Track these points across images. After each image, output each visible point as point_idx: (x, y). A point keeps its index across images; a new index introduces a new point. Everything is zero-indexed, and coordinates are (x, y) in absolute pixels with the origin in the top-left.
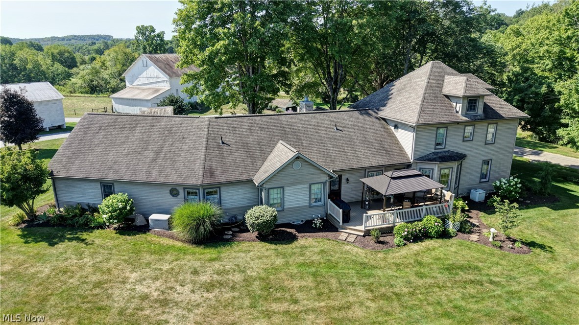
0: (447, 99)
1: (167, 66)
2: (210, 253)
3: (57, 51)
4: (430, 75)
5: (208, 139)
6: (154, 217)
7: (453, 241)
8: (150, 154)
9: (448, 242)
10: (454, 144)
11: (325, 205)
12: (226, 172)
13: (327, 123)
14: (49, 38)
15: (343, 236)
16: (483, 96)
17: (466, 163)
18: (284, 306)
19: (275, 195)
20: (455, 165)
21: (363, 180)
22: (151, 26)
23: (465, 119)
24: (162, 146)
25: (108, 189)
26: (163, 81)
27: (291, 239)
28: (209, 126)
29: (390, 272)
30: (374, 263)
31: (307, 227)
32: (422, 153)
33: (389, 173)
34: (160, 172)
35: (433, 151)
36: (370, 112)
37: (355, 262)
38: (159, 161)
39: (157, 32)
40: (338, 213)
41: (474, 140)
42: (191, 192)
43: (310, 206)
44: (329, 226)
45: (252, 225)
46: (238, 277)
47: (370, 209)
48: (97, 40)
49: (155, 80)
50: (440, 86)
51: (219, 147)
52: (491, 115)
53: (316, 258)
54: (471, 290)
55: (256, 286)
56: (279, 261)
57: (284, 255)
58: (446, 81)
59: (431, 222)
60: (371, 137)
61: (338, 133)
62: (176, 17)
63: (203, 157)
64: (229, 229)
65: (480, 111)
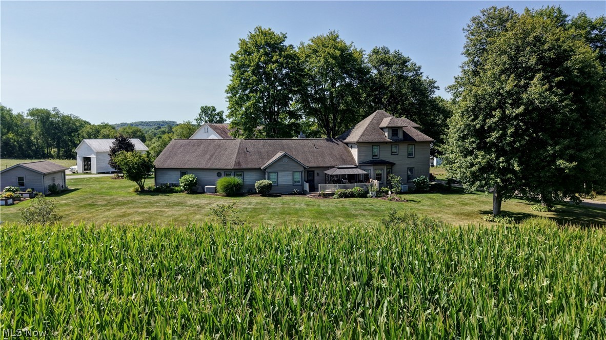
0: (381, 130)
1: (223, 132)
3: (132, 130)
4: (374, 118)
5: (239, 149)
6: (207, 187)
7: (369, 199)
8: (208, 156)
9: (365, 199)
10: (385, 156)
11: (302, 185)
12: (247, 164)
13: (310, 144)
14: (119, 125)
15: (307, 196)
16: (402, 127)
17: (395, 169)
19: (273, 176)
20: (385, 168)
21: (325, 172)
22: (213, 107)
23: (389, 140)
24: (214, 153)
25: (184, 172)
28: (240, 143)
32: (363, 160)
33: (337, 166)
34: (212, 164)
35: (371, 159)
38: (212, 159)
39: (217, 111)
41: (399, 154)
42: (228, 172)
43: (292, 184)
44: (301, 193)
48: (162, 125)
50: (378, 124)
51: (245, 153)
52: (408, 139)
58: (383, 121)
59: (357, 190)
61: (316, 150)
62: (227, 88)
63: (235, 157)
65: (401, 136)
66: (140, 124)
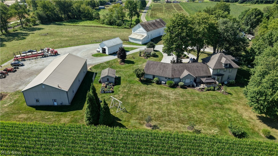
0: (221, 63)
2: (173, 89)
4: (219, 57)
5: (172, 69)
6: (162, 82)
7: (215, 91)
8: (162, 71)
9: (214, 91)
10: (222, 72)
11: (193, 83)
12: (175, 76)
13: (195, 65)
15: (195, 89)
16: (229, 64)
17: (224, 76)
18: (186, 97)
19: (184, 80)
20: (221, 77)
21: (201, 79)
23: (224, 68)
25: (154, 76)
26: (145, 33)
27: (186, 88)
28: (172, 66)
29: (202, 95)
30: (200, 93)
31: (189, 86)
32: (214, 74)
33: (206, 78)
34: (164, 75)
35: (217, 73)
36: (205, 63)
37: (197, 93)
40: (195, 85)
41: (226, 71)
42: (169, 78)
43: (190, 83)
44: (193, 86)
45: (180, 85)
46: (178, 93)
47: (201, 84)
49: (142, 32)
50: (221, 60)
51: (174, 70)
52: (231, 67)
53: (190, 92)
54: (214, 99)
55: (181, 95)
56: (184, 92)
57: (185, 91)
58: (222, 58)
59: (212, 88)
60: (204, 69)
61: (197, 68)
63: (171, 72)
64: (175, 85)
65: (228, 66)
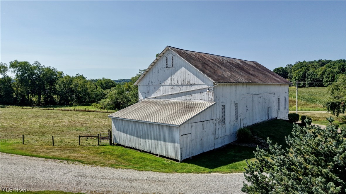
26: (200, 90)
66: (122, 81)
